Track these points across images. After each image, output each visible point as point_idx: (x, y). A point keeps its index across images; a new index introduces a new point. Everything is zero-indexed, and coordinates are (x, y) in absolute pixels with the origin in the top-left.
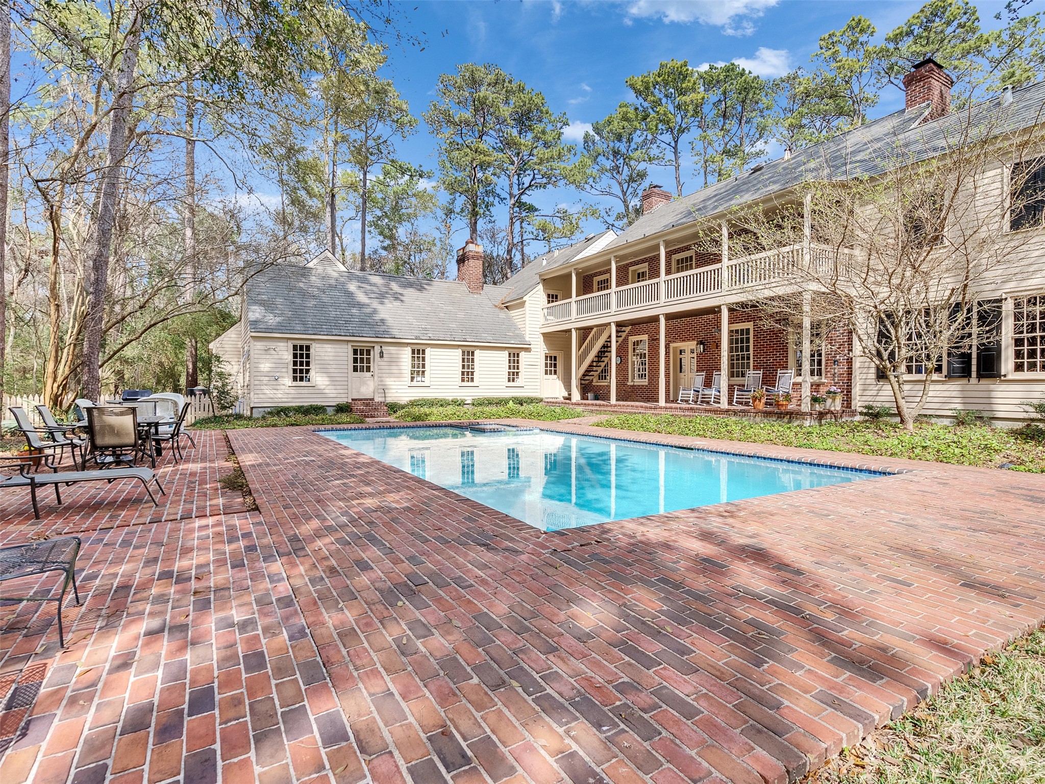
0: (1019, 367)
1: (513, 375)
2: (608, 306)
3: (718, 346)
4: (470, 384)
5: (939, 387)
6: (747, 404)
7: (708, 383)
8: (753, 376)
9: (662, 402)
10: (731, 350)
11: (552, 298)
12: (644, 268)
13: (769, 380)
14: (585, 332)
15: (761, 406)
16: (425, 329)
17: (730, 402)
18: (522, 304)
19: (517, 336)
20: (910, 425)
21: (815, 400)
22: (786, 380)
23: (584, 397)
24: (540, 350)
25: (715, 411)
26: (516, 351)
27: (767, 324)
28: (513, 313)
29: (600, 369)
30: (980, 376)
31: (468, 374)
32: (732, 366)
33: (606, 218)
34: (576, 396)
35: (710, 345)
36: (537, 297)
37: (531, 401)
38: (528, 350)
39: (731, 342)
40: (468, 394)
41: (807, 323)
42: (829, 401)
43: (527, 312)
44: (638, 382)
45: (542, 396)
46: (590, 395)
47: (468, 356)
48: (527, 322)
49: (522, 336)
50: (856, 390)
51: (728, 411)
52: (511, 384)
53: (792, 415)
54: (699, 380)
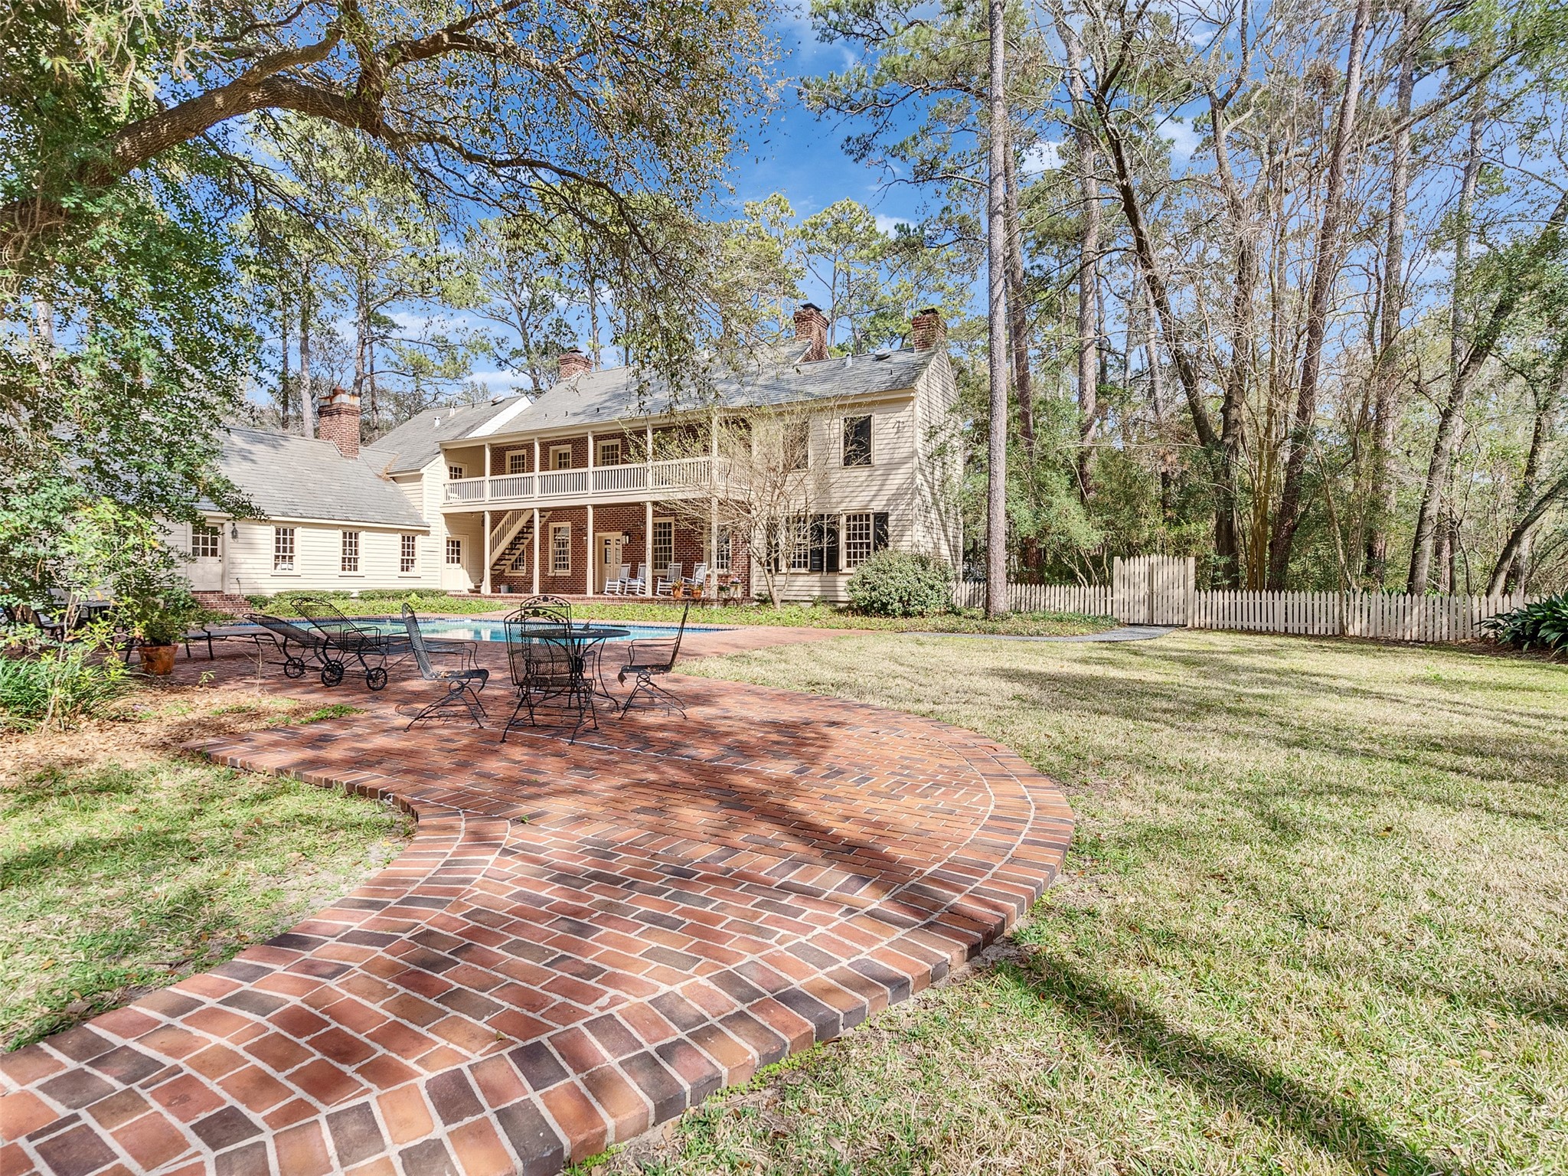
0: (849, 565)
1: (407, 563)
2: (531, 490)
3: (643, 537)
4: (352, 573)
5: (806, 578)
6: (669, 594)
7: (633, 574)
8: (674, 567)
9: (590, 593)
10: (655, 542)
11: (455, 473)
12: (567, 449)
13: (688, 572)
14: (497, 516)
15: (680, 594)
16: (293, 503)
17: (654, 594)
18: (419, 478)
19: (411, 516)
20: (778, 605)
21: (721, 589)
22: (701, 573)
23: (495, 588)
24: (440, 533)
25: (642, 601)
26: (411, 534)
27: (684, 525)
28: (404, 487)
29: (513, 558)
30: (828, 571)
31: (350, 561)
32: (655, 558)
33: (497, 350)
34: (486, 588)
35: (635, 536)
36: (438, 470)
37: (434, 593)
38: (426, 533)
39: (655, 534)
40: (353, 585)
41: (714, 526)
42: (732, 589)
43: (425, 488)
44: (560, 572)
45: (444, 588)
46: (503, 587)
47: (350, 539)
48: (425, 500)
49: (418, 517)
50: (754, 580)
51: (652, 600)
52: (405, 574)
53: (705, 602)
54: (625, 570)
